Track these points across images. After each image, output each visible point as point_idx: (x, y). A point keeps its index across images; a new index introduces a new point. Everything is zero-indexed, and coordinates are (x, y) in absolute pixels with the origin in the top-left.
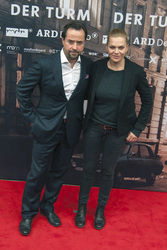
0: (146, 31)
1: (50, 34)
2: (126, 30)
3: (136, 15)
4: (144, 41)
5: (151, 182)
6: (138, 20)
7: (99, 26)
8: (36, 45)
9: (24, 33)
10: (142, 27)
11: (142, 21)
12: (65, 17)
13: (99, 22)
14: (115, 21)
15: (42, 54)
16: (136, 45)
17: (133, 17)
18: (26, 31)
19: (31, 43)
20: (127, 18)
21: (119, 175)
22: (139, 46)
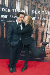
0: (41, 16)
1: (14, 17)
2: (35, 16)
3: (38, 11)
4: (41, 19)
5: (43, 59)
6: (39, 13)
7: (28, 14)
8: (9, 20)
9: (6, 17)
10: (40, 14)
11: (40, 13)
12: (18, 12)
13: (27, 13)
14: (32, 13)
15: (11, 22)
16: (38, 20)
17: (37, 12)
18: (7, 16)
19: (8, 19)
20: (36, 12)
21: (34, 57)
22: (39, 20)
